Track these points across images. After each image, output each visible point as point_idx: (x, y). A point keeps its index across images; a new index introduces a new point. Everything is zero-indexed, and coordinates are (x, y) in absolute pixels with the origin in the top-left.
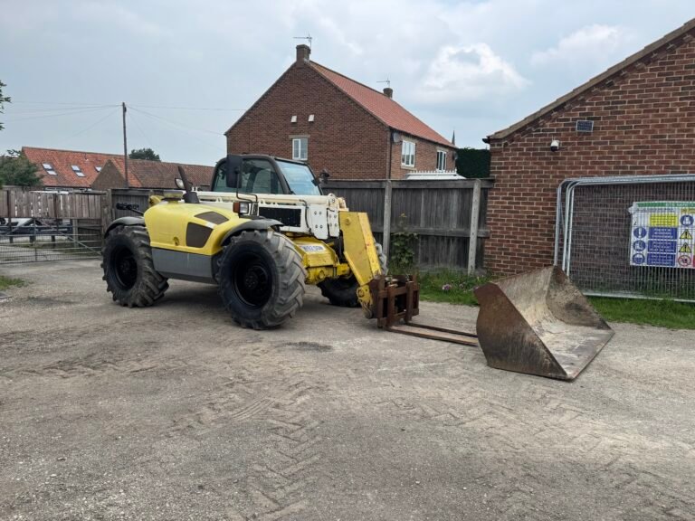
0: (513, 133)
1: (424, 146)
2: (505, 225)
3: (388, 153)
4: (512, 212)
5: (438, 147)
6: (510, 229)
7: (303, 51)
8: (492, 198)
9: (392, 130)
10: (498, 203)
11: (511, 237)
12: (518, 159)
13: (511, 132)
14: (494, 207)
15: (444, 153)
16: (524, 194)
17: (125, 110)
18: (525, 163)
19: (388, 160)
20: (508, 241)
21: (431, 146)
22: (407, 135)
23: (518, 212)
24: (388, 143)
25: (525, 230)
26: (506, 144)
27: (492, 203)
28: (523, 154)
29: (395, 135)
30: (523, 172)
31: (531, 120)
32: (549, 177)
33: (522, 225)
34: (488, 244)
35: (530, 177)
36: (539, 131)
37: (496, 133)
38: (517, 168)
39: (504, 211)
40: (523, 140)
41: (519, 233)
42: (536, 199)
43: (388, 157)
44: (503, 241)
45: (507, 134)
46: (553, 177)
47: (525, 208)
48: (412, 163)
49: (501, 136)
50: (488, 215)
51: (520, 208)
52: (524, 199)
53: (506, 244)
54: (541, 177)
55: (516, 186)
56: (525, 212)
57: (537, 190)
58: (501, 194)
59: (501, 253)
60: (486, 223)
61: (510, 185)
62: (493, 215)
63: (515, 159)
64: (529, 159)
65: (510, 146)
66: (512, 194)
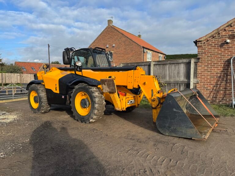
1: (155, 53)
2: (206, 77)
4: (209, 72)
5: (159, 54)
6: (208, 79)
7: (110, 22)
8: (199, 66)
9: (143, 47)
10: (202, 68)
11: (208, 82)
13: (207, 37)
14: (200, 70)
15: (161, 56)
16: (214, 64)
17: (49, 46)
18: (214, 51)
19: (142, 59)
20: (207, 84)
21: (157, 53)
22: (149, 49)
23: (212, 72)
24: (142, 52)
25: (215, 79)
26: (204, 43)
27: (199, 68)
28: (212, 47)
29: (145, 49)
30: (213, 54)
31: (216, 31)
32: (225, 55)
33: (213, 77)
34: (198, 86)
35: (216, 56)
36: (220, 36)
37: (200, 39)
38: (210, 53)
39: (205, 72)
40: (212, 41)
41: (212, 81)
42: (219, 66)
43: (142, 57)
44: (205, 84)
45: (205, 38)
46: (228, 55)
47: (215, 70)
49: (202, 39)
50: (198, 73)
51: (212, 70)
52: (214, 66)
53: (207, 85)
54: (222, 56)
55: (210, 60)
56: (215, 72)
57: (220, 62)
58: (203, 64)
59: (204, 90)
60: (197, 77)
61: (207, 60)
62: (200, 74)
63: (209, 49)
64: (216, 48)
65: (206, 44)
66: (208, 64)
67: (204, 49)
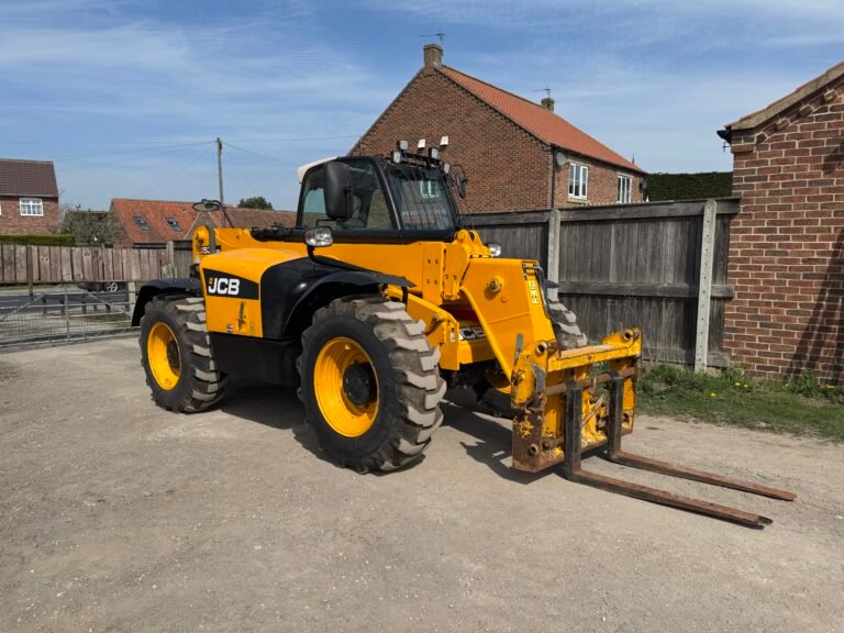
0: (776, 117)
1: (599, 170)
2: (762, 275)
3: (550, 181)
4: (775, 253)
5: (619, 172)
6: (773, 282)
7: (432, 52)
8: (737, 231)
9: (555, 149)
10: (747, 238)
11: (772, 297)
12: (783, 161)
13: (771, 114)
14: (740, 246)
16: (796, 222)
17: (220, 147)
18: (798, 168)
19: (550, 191)
20: (768, 304)
21: (610, 172)
22: (576, 155)
23: (786, 254)
24: (551, 167)
25: (801, 284)
26: (761, 138)
27: (737, 239)
28: (795, 153)
29: (559, 156)
30: (794, 184)
31: (810, 91)
33: (793, 276)
34: (730, 309)
35: (808, 191)
36: (825, 109)
37: (742, 120)
38: (783, 177)
39: (761, 253)
40: (794, 128)
41: (788, 290)
42: (819, 230)
43: (550, 186)
44: (758, 304)
45: (763, 118)
47: (799, 246)
48: (584, 194)
49: (752, 124)
50: (732, 260)
51: (789, 246)
52: (797, 230)
53: (765, 308)
54: (830, 190)
55: (781, 208)
56: (800, 254)
57: (822, 214)
58: (754, 223)
59: (755, 325)
60: (726, 274)
61: (769, 207)
62: (739, 260)
63: (778, 161)
64: (806, 161)
65: (769, 141)
66: (773, 223)
67: (758, 163)
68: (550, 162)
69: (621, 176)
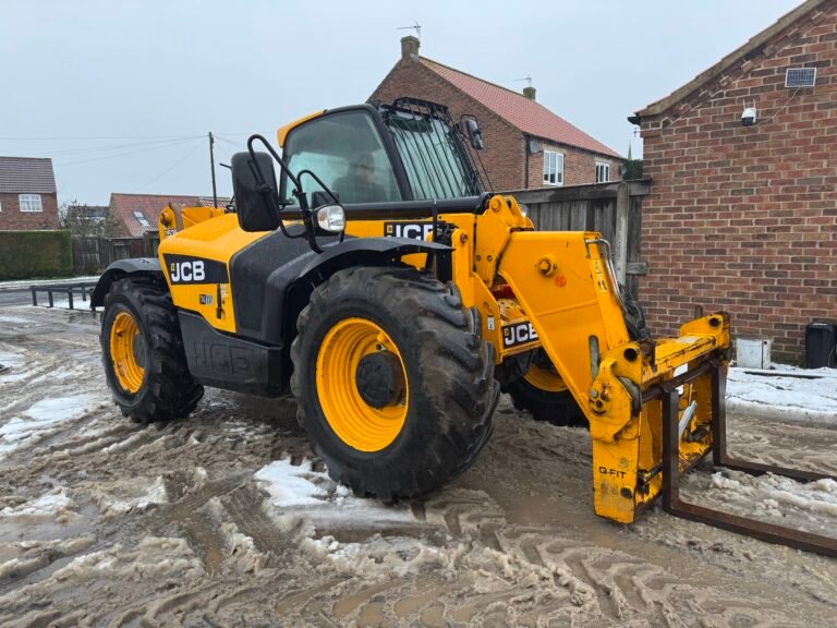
0: (677, 103)
1: (575, 157)
2: (671, 252)
3: (523, 169)
4: (681, 231)
5: (596, 159)
6: (679, 258)
7: (410, 45)
8: (648, 211)
9: (528, 137)
10: (657, 217)
11: (679, 272)
12: (687, 145)
13: (674, 101)
14: (650, 225)
15: (605, 165)
16: (699, 202)
17: (212, 141)
18: (699, 151)
19: (523, 178)
20: (676, 279)
21: (587, 157)
22: (551, 142)
23: (691, 231)
24: (524, 155)
25: (704, 259)
26: (666, 123)
27: (648, 218)
28: (695, 136)
29: (532, 144)
30: (696, 166)
31: (706, 79)
32: (740, 170)
33: (697, 252)
34: (644, 285)
35: (708, 172)
36: (721, 95)
37: (649, 107)
38: (686, 159)
39: (668, 231)
40: (695, 113)
41: (694, 265)
42: (719, 208)
43: (523, 173)
44: (668, 278)
45: (667, 105)
46: (748, 169)
47: (701, 224)
48: (560, 181)
49: (658, 110)
50: (644, 238)
51: (693, 224)
52: (699, 209)
53: (674, 283)
54: (727, 171)
55: (685, 188)
56: (702, 231)
57: (721, 193)
58: (662, 203)
59: (665, 298)
60: (639, 251)
61: (676, 188)
62: (650, 238)
63: (682, 145)
64: (706, 143)
65: (674, 125)
66: (679, 202)
67: (663, 147)
68: (523, 150)
69: (599, 162)
